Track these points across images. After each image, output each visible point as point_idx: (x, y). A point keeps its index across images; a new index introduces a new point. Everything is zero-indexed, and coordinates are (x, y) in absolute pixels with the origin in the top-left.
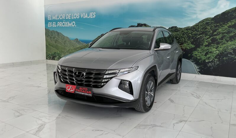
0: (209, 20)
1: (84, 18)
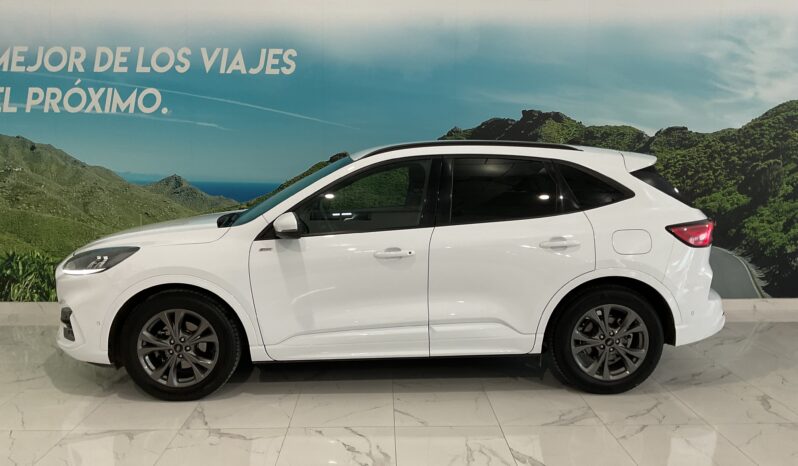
1: (222, 71)
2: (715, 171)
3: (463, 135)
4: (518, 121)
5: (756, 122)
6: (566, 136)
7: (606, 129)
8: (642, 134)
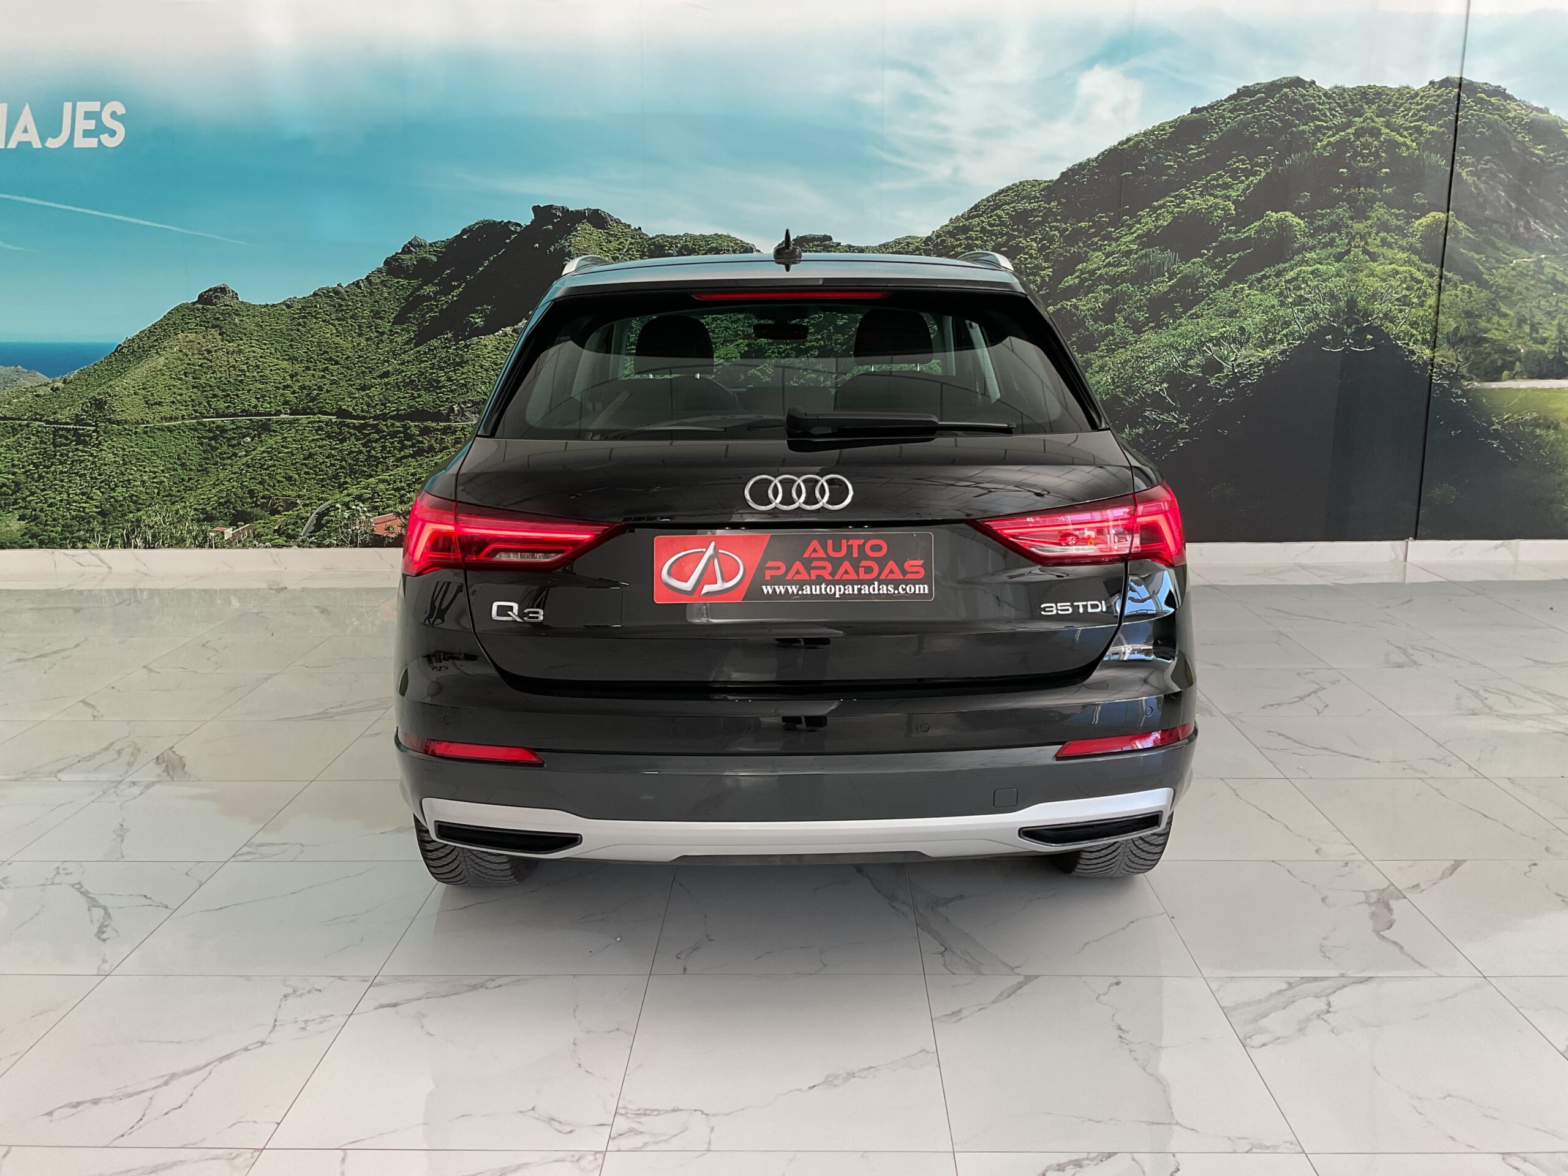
0: (1029, 198)
3: (430, 251)
4: (527, 226)
5: (957, 224)
6: (615, 253)
7: (686, 241)
8: (752, 249)
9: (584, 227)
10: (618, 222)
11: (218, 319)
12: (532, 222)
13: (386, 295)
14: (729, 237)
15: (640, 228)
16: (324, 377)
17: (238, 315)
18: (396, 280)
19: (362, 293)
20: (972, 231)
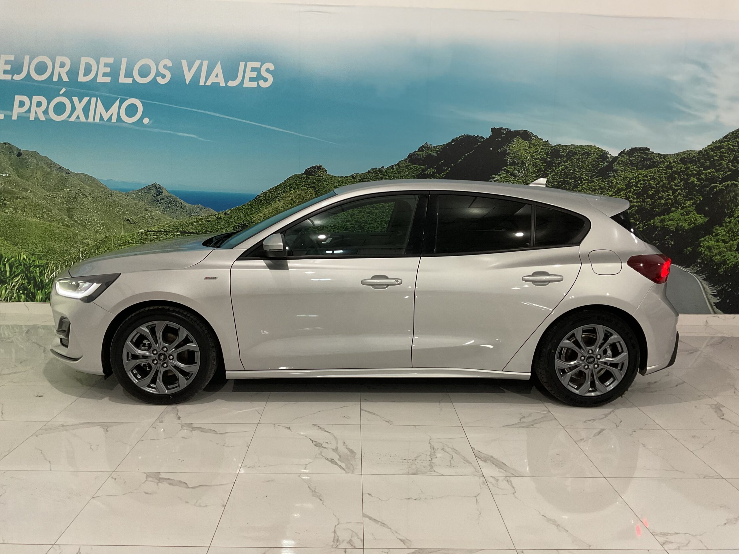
1: (202, 83)
2: (674, 191)
3: (433, 151)
4: (487, 139)
5: (716, 145)
6: (533, 154)
7: (572, 148)
8: (607, 153)
9: (519, 140)
10: (536, 137)
11: (314, 183)
12: (490, 137)
13: (407, 173)
14: (595, 146)
15: (548, 141)
16: (369, 216)
17: (326, 182)
18: (413, 166)
19: (394, 172)
20: (723, 148)
